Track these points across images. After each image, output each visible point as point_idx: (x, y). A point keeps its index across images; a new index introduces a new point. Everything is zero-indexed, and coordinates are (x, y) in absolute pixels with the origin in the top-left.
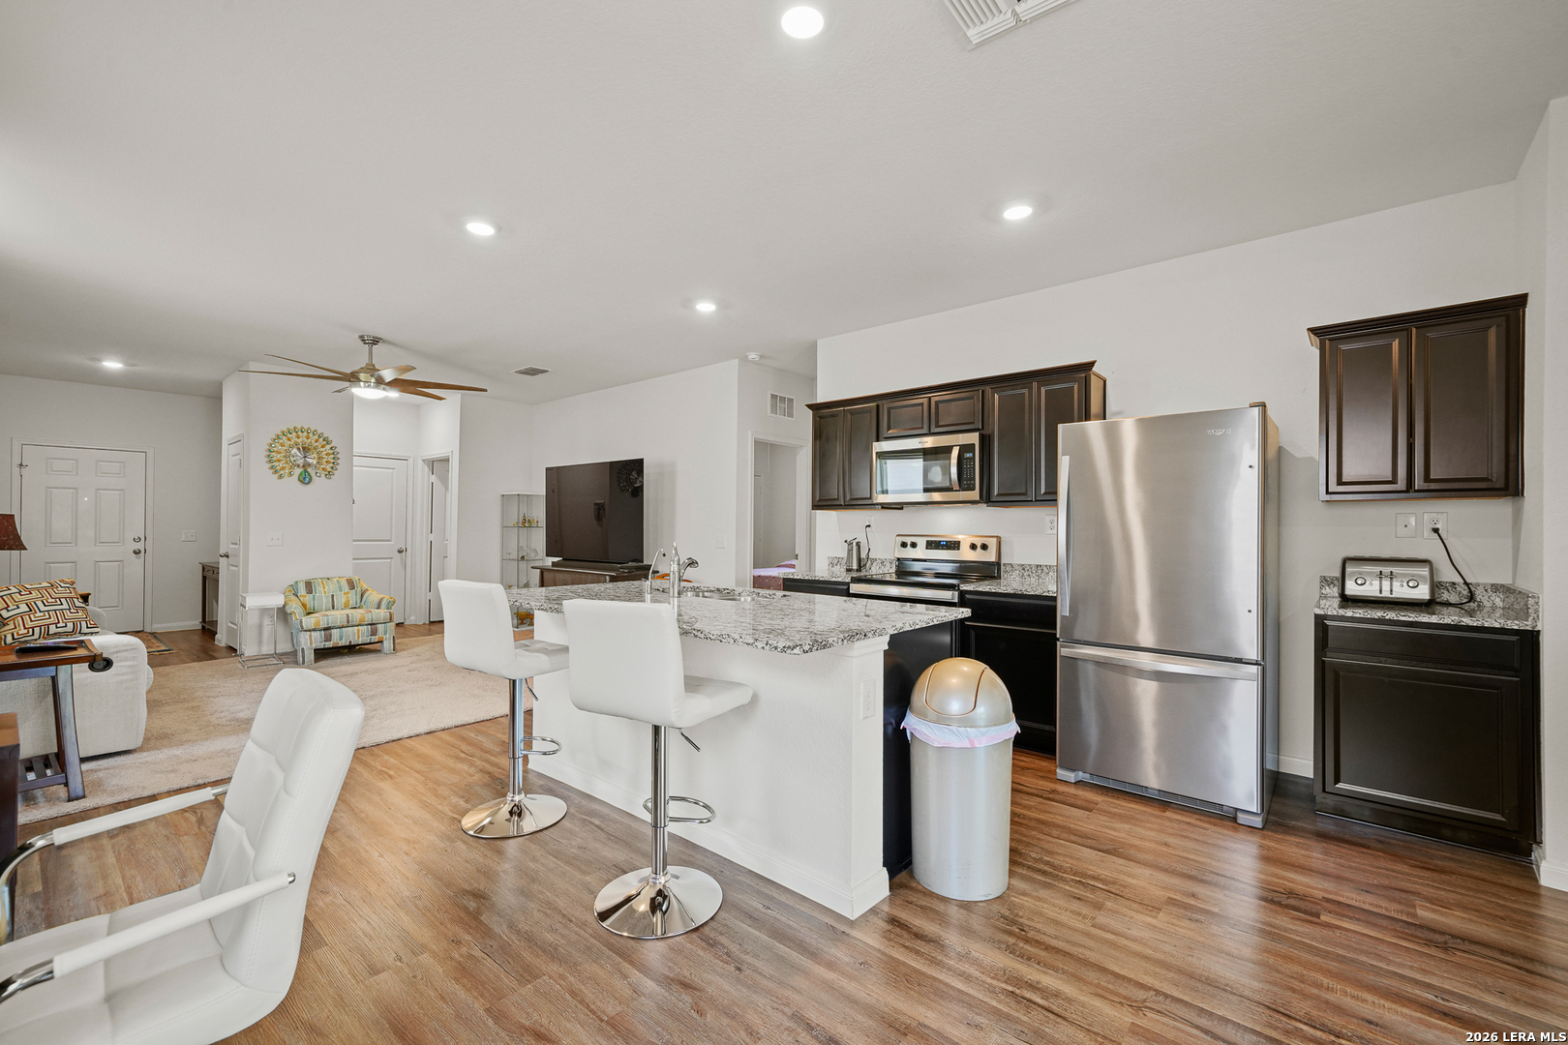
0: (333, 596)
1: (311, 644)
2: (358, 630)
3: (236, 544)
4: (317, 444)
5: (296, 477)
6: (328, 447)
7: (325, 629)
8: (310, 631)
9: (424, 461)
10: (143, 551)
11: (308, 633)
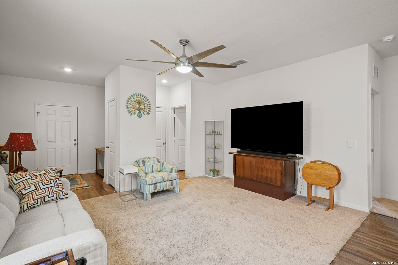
0: (152, 166)
1: (150, 191)
2: (167, 183)
3: (113, 143)
4: (144, 100)
5: (136, 114)
6: (147, 102)
7: (155, 184)
8: (149, 185)
9: (172, 108)
10: (77, 144)
11: (149, 186)
